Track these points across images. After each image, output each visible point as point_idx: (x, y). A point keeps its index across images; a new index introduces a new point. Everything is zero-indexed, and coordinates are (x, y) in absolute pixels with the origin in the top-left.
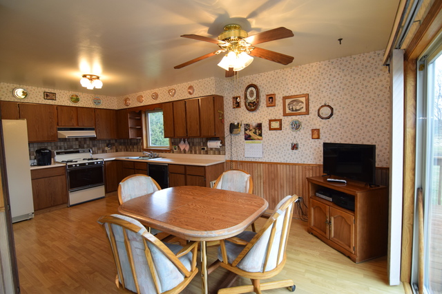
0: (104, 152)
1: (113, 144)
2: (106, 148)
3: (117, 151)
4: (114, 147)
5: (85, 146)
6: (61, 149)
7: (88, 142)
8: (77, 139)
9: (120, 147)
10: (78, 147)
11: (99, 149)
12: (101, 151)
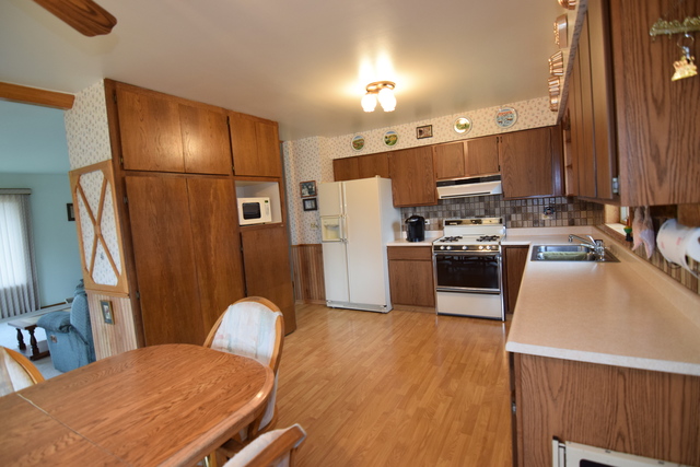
0: (536, 223)
1: (563, 207)
2: (543, 217)
3: (572, 223)
4: (565, 214)
5: (497, 210)
6: (455, 215)
7: (502, 204)
8: (481, 198)
9: (583, 214)
10: (483, 213)
11: (526, 217)
12: (530, 222)
